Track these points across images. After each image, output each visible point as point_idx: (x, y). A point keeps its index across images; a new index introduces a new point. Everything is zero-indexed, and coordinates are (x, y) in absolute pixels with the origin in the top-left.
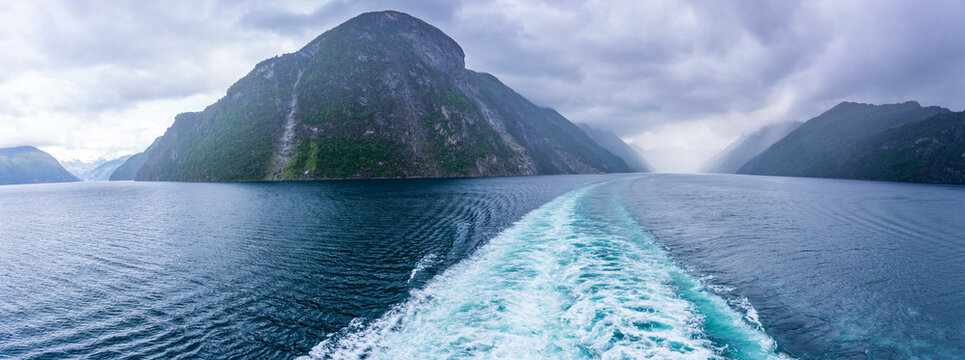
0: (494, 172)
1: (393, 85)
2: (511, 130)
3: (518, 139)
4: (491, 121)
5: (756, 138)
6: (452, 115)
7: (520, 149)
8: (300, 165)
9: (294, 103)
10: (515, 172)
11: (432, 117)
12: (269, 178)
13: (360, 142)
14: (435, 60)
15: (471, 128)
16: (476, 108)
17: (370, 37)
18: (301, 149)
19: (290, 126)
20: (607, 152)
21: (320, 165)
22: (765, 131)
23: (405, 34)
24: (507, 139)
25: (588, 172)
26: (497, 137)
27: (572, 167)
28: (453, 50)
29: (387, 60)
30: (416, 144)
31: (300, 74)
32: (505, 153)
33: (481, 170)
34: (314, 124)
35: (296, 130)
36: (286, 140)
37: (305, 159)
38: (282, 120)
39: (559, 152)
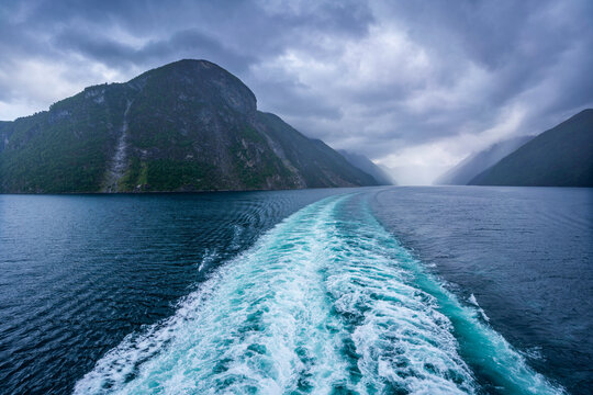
0: (279, 187)
1: (207, 121)
2: (288, 157)
3: (293, 163)
4: (275, 150)
5: (485, 155)
6: (249, 146)
7: (295, 170)
8: (132, 180)
9: (125, 128)
10: (292, 186)
11: (235, 148)
12: (104, 191)
13: (181, 164)
14: (236, 103)
15: (263, 155)
16: (265, 141)
17: (189, 81)
18: (132, 167)
19: (122, 147)
20: (360, 171)
21: (150, 180)
22: (495, 147)
23: (215, 82)
24: (286, 163)
25: (346, 186)
26: (279, 161)
27: (334, 182)
28: (249, 96)
29: (202, 101)
30: (224, 166)
31: (129, 104)
32: (285, 173)
33: (270, 185)
34: (144, 148)
35: (127, 151)
36: (118, 159)
37: (137, 175)
38: (114, 142)
39: (325, 172)
